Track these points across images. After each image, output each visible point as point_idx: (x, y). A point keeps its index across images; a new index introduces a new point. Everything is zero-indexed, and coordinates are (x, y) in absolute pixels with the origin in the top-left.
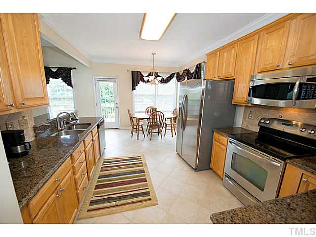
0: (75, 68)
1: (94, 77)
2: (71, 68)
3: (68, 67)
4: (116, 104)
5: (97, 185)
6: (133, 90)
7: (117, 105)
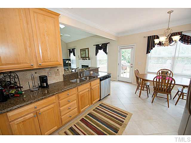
0: (109, 43)
1: (119, 47)
2: (107, 43)
3: (106, 43)
4: (132, 64)
5: (83, 118)
6: (147, 53)
7: (132, 66)
